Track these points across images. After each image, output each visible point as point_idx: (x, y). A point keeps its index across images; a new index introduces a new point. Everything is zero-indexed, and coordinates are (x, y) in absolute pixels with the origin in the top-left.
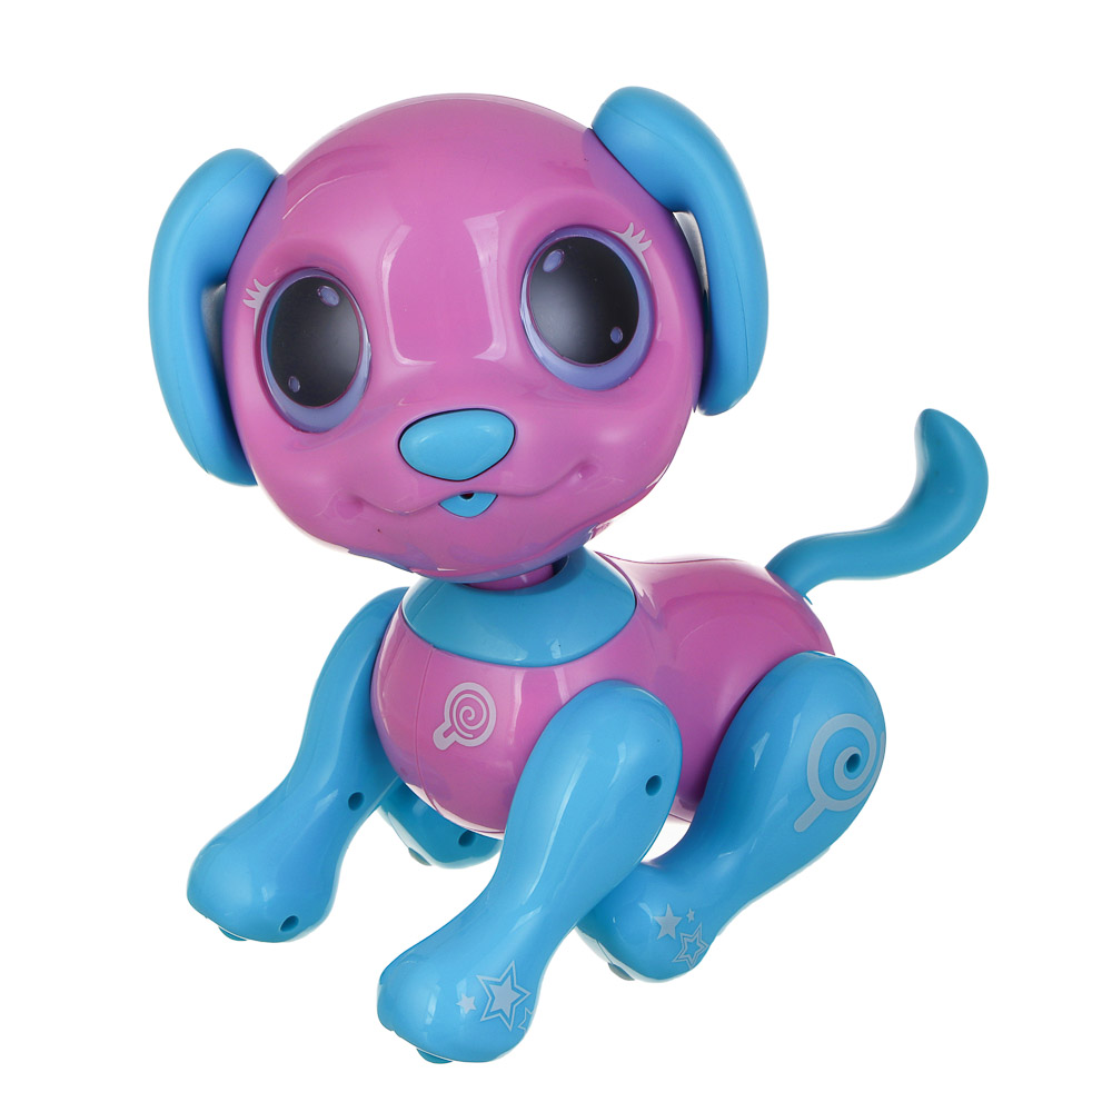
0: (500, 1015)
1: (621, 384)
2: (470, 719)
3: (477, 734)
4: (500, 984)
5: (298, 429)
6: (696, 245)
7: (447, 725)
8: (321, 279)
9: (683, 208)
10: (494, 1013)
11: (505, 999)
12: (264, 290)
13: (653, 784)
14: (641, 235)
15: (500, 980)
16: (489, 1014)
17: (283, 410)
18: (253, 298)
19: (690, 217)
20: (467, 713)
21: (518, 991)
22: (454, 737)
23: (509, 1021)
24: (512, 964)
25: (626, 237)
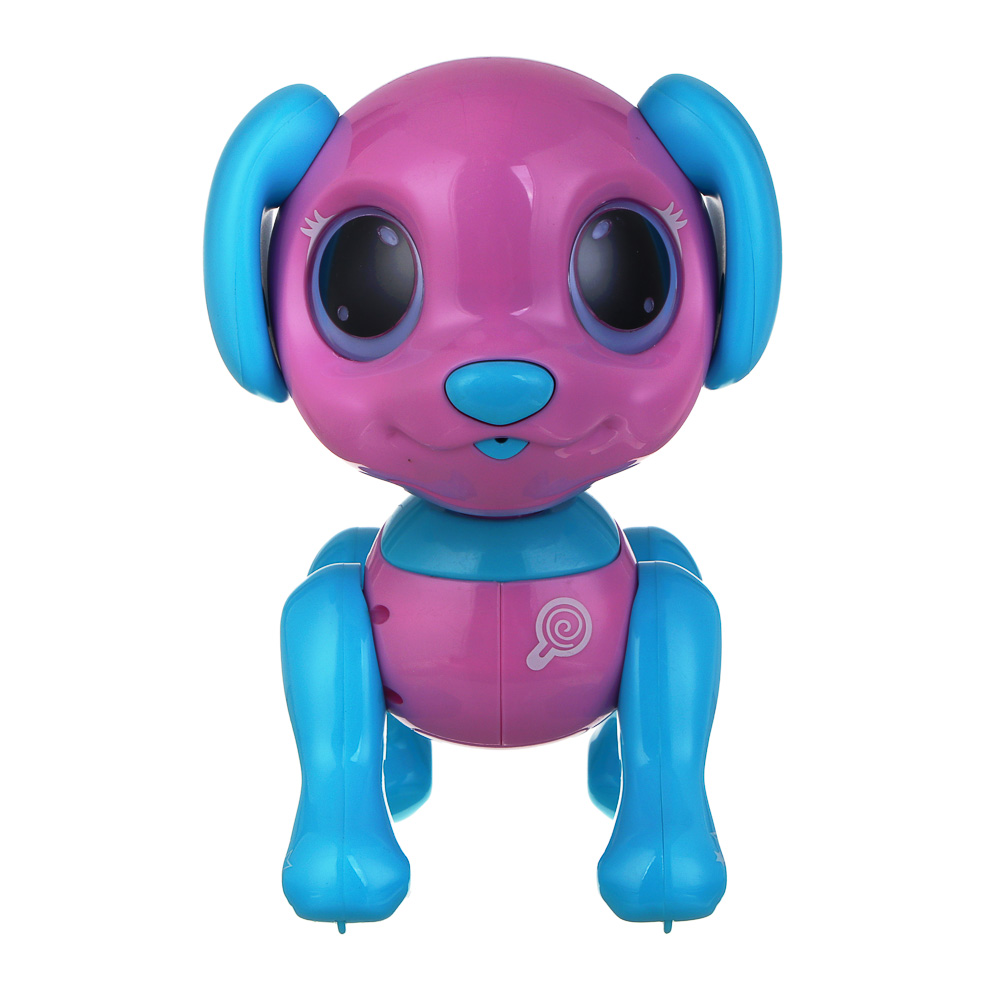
1: (647, 349)
2: (566, 631)
3: (576, 642)
5: (340, 355)
6: (720, 232)
7: (543, 644)
8: (381, 218)
9: (712, 192)
12: (322, 222)
14: (679, 213)
17: (328, 336)
18: (311, 228)
19: (717, 202)
20: (564, 626)
22: (552, 653)
25: (666, 214)
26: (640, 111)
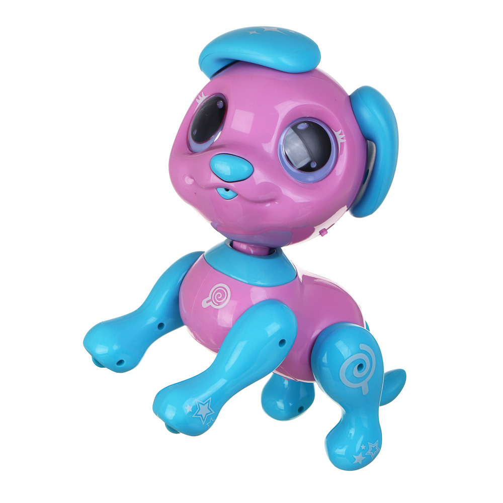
0: (200, 417)
2: (219, 298)
3: (219, 304)
4: (204, 405)
7: (209, 298)
10: (198, 415)
11: (204, 411)
12: (204, 98)
13: (282, 342)
14: (344, 136)
15: (204, 403)
16: (196, 415)
18: (200, 99)
20: (219, 295)
21: (210, 410)
22: (211, 303)
23: (203, 420)
24: (210, 399)
25: (337, 134)
26: (350, 98)
